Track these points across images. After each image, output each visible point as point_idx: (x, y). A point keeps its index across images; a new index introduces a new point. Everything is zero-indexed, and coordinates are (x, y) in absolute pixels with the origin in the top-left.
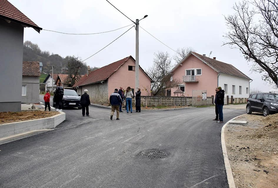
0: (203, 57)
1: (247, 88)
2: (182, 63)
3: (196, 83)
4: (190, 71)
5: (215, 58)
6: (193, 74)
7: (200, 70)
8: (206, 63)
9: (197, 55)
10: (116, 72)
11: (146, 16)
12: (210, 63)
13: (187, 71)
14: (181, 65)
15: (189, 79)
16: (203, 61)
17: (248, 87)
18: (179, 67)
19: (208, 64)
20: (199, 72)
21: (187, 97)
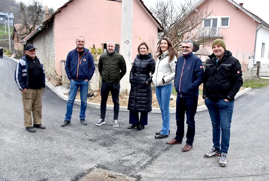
2: (198, 8)
4: (210, 20)
6: (215, 24)
8: (240, 8)
13: (206, 20)
15: (208, 32)
16: (234, 3)
19: (243, 10)
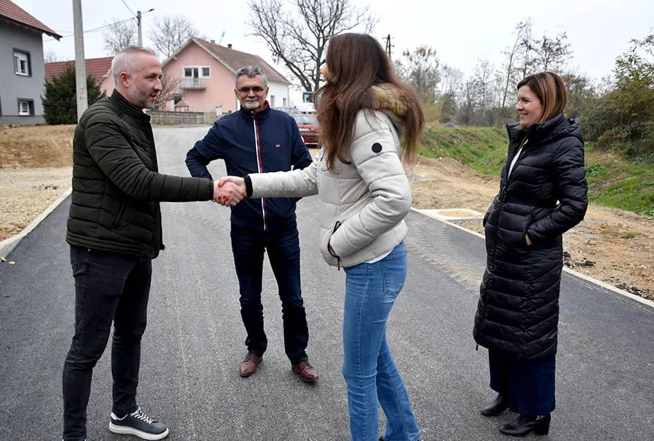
0: (212, 46)
1: (284, 99)
2: (176, 56)
3: (202, 90)
4: (190, 69)
5: (230, 46)
6: (196, 75)
7: (208, 69)
8: (218, 59)
9: (201, 43)
10: (108, 79)
11: (151, 10)
12: (224, 59)
13: (186, 70)
14: (176, 58)
15: (189, 82)
16: (212, 54)
17: (286, 97)
18: (171, 62)
19: (221, 61)
20: (206, 72)
21: (197, 113)
